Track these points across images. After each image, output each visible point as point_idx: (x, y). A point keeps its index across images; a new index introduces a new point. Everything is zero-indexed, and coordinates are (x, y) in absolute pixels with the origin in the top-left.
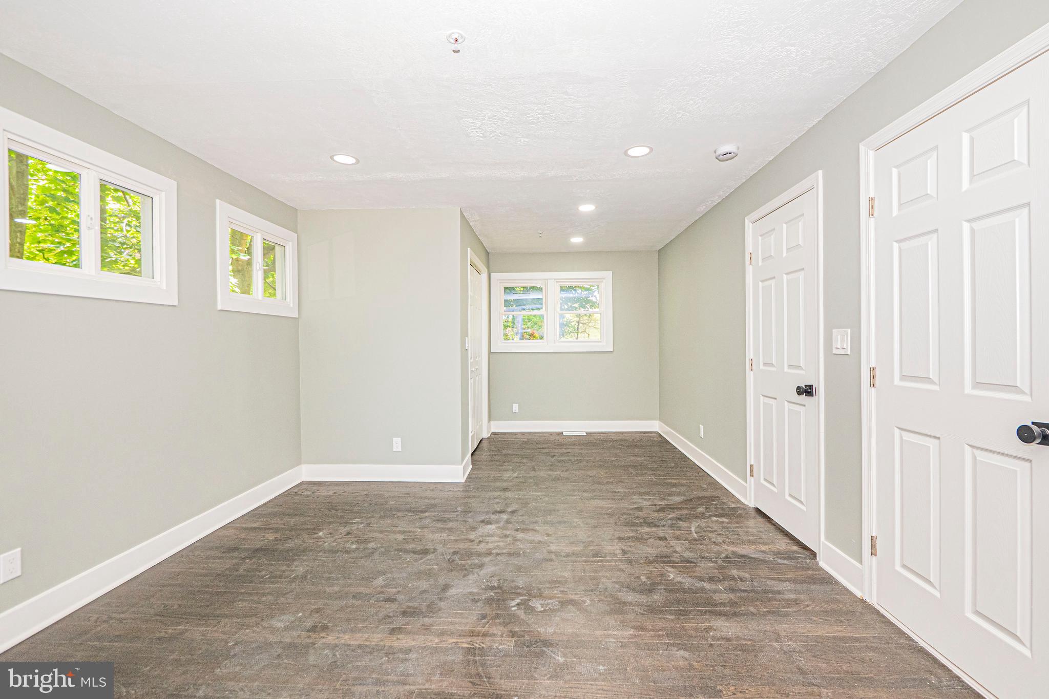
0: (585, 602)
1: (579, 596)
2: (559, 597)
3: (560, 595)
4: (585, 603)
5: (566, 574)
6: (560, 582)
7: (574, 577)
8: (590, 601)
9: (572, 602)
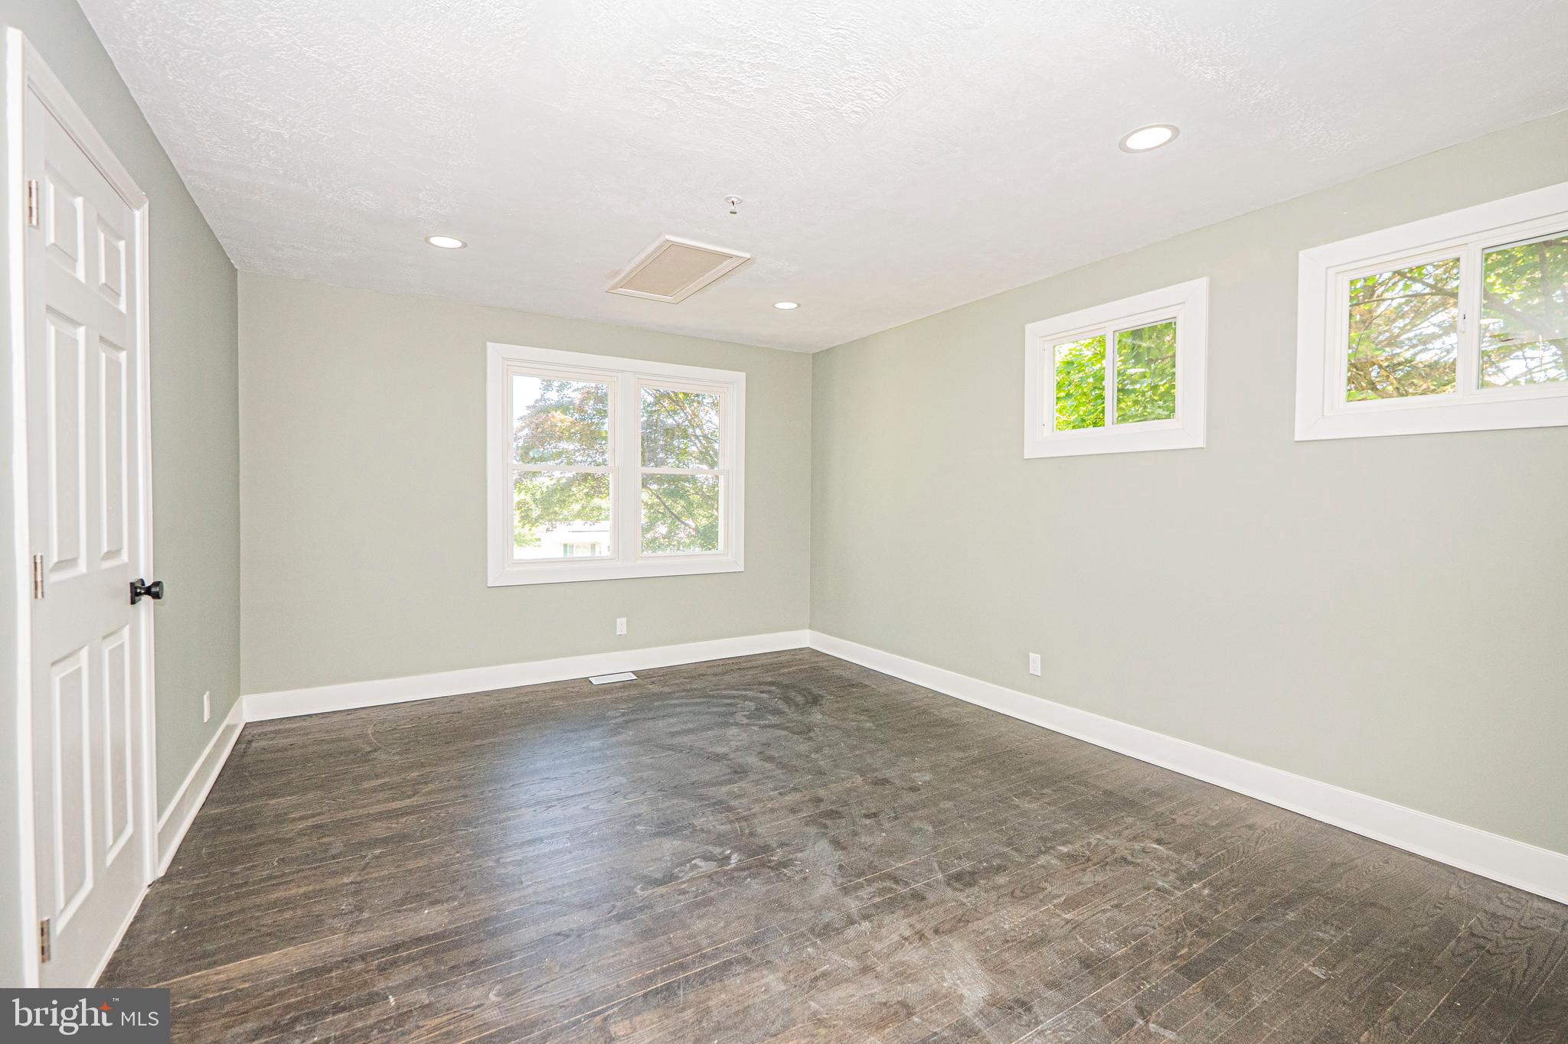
0: (643, 889)
1: (655, 895)
2: (684, 882)
3: (683, 886)
4: (641, 887)
5: (700, 925)
6: (698, 905)
7: (683, 925)
8: (636, 893)
9: (658, 883)
